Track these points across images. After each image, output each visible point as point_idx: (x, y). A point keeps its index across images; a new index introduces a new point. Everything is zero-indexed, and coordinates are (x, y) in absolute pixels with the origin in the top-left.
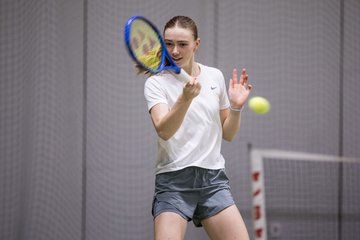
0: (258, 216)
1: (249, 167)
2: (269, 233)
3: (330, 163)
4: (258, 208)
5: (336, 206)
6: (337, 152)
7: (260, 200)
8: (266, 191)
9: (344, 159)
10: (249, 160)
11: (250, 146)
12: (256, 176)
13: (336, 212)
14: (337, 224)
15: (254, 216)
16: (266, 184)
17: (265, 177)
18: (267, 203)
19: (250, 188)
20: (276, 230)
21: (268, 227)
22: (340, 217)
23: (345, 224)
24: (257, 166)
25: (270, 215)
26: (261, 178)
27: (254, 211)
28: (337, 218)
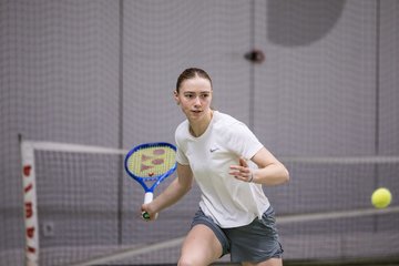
0: (30, 214)
1: (19, 160)
2: (41, 232)
3: (109, 155)
4: (29, 205)
5: (115, 203)
6: (117, 144)
7: (31, 197)
8: (38, 186)
9: (123, 152)
10: (19, 153)
11: (20, 138)
12: (27, 170)
13: (116, 210)
14: (116, 222)
15: (25, 213)
16: (37, 179)
17: (37, 171)
18: (38, 200)
19: (22, 182)
20: (49, 228)
21: (41, 226)
22: (120, 214)
23: (126, 222)
24: (29, 158)
25: (43, 213)
26: (32, 172)
27: (25, 208)
28: (116, 216)
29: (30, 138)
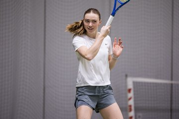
0: (131, 110)
1: (126, 86)
2: (136, 118)
3: (166, 84)
4: (130, 106)
5: (169, 105)
6: (170, 78)
7: (131, 102)
8: (135, 98)
9: (173, 82)
10: (126, 83)
11: (126, 76)
12: (129, 90)
13: (169, 108)
14: (170, 114)
15: (129, 110)
16: (134, 94)
17: (134, 91)
18: (135, 104)
19: (126, 96)
20: (139, 117)
21: (136, 116)
22: (171, 110)
23: (174, 114)
24: (130, 85)
26: (132, 92)
27: (129, 108)
28: (170, 111)
29: (131, 76)
